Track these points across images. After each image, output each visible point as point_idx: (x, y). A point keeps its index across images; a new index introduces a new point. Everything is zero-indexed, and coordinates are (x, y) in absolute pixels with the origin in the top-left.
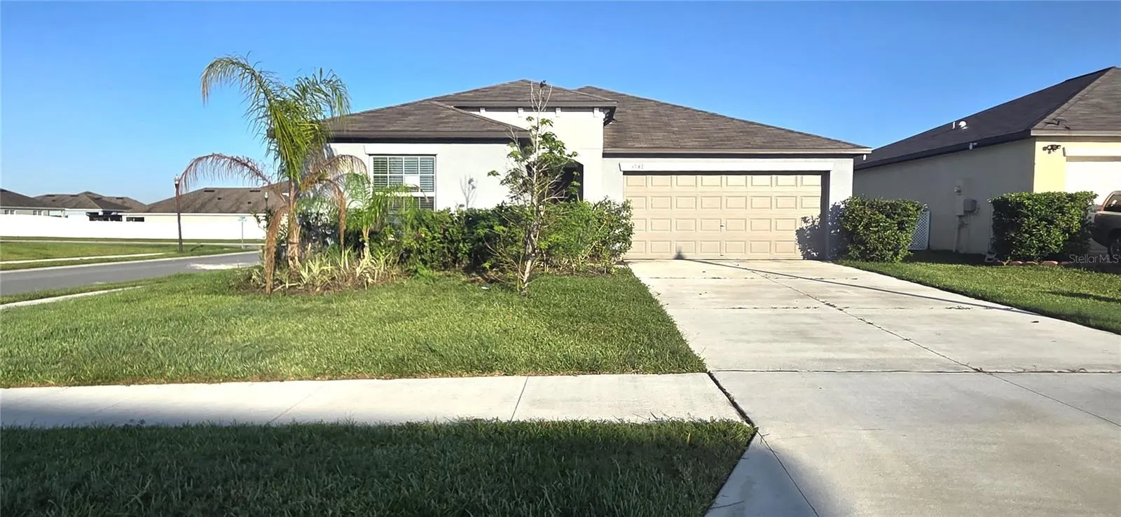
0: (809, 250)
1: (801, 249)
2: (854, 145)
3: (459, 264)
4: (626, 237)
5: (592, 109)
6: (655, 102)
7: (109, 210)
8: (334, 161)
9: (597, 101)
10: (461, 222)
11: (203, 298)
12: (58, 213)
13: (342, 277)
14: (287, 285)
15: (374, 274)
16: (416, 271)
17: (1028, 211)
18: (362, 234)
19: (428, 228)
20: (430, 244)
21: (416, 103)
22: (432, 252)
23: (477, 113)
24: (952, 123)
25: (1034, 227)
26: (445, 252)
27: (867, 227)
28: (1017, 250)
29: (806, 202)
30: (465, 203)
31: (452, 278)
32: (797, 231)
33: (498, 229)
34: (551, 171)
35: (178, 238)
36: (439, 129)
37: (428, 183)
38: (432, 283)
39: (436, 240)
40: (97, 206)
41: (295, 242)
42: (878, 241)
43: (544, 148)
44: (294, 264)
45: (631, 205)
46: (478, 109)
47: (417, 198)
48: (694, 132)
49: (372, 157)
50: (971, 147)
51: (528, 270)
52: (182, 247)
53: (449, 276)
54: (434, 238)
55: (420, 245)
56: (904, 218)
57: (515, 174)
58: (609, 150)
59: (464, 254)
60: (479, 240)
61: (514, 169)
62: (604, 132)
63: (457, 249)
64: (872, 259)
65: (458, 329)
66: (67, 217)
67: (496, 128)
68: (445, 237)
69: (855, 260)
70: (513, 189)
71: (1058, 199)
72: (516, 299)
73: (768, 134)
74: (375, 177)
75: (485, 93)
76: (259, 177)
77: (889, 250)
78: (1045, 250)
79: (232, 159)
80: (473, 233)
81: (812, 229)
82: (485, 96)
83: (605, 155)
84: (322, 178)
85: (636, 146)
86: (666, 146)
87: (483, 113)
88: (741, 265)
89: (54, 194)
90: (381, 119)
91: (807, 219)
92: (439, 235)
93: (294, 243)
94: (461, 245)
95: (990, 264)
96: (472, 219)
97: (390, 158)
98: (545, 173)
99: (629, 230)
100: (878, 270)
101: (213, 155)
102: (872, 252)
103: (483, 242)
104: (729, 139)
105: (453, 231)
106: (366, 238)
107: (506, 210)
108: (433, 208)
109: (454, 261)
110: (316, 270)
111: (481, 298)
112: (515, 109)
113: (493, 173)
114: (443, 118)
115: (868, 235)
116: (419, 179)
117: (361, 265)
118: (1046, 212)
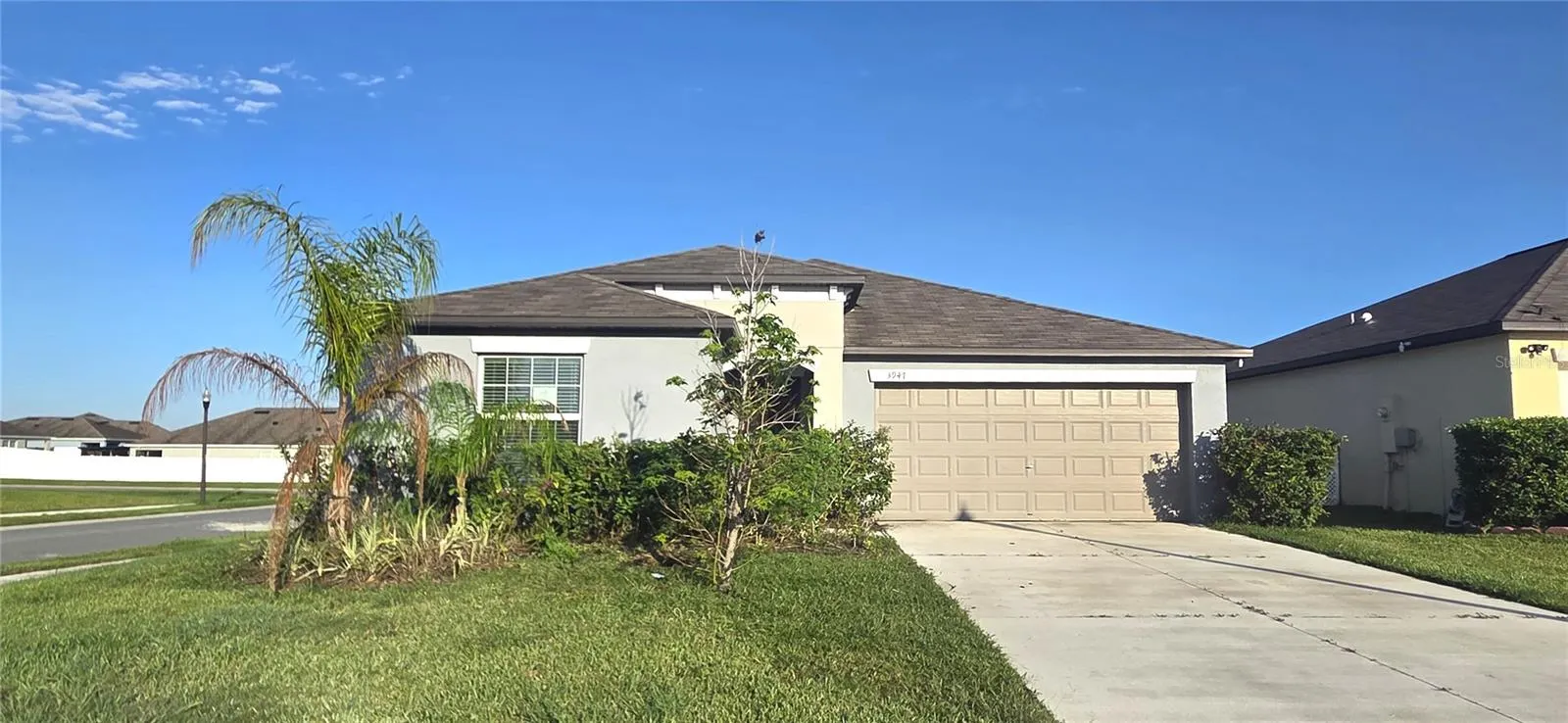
0: (1165, 507)
1: (1154, 505)
2: (1224, 344)
3: (616, 531)
4: (881, 485)
5: (826, 287)
6: (915, 280)
7: (113, 439)
8: (416, 363)
9: (834, 275)
10: (621, 462)
11: (166, 597)
12: (40, 444)
13: (414, 558)
14: (320, 570)
15: (470, 550)
16: (543, 544)
17: (1515, 446)
18: (456, 483)
19: (566, 472)
20: (569, 498)
21: (557, 276)
22: (572, 511)
23: (651, 292)
24: (1350, 314)
25: (1528, 472)
26: (593, 512)
27: (1259, 471)
28: (1503, 509)
29: (1157, 430)
30: (627, 431)
31: (603, 557)
32: (1145, 476)
33: (682, 475)
34: (771, 378)
35: (200, 481)
36: (588, 314)
37: (570, 398)
38: (568, 566)
39: (579, 491)
40: (98, 432)
41: (342, 495)
42: (1278, 493)
43: (759, 341)
44: (336, 532)
45: (889, 435)
46: (652, 286)
47: (553, 422)
48: (979, 324)
49: (482, 358)
50: (1401, 348)
51: (732, 546)
52: (204, 495)
53: (599, 552)
54: (575, 489)
55: (552, 500)
56: (1315, 457)
57: (711, 383)
58: (853, 350)
59: (625, 515)
60: (650, 491)
61: (711, 375)
62: (845, 323)
63: (613, 506)
64: (1269, 521)
65: (606, 665)
66: (52, 449)
67: (678, 313)
68: (594, 488)
69: (1244, 523)
70: (707, 408)
71: (1561, 428)
72: (712, 599)
73: (1091, 327)
74: (485, 389)
75: (663, 263)
76: (290, 388)
77: (1295, 507)
78: (1549, 508)
79: (246, 358)
80: (640, 481)
81: (1168, 472)
82: (664, 267)
83: (847, 358)
84: (391, 389)
85: (895, 343)
86: (939, 343)
87: (660, 291)
88: (1067, 531)
89: (37, 416)
90: (500, 298)
91: (1159, 457)
92: (585, 484)
93: (339, 498)
94: (619, 500)
95: (1460, 530)
96: (639, 457)
97: (510, 359)
98: (761, 381)
99: (886, 474)
100: (1289, 540)
101: (214, 351)
102: (1269, 510)
103: (656, 496)
104: (1033, 334)
105: (606, 477)
106: (461, 488)
107: (695, 443)
108: (577, 438)
109: (608, 527)
110: (370, 546)
111: (651, 598)
112: (710, 287)
113: (676, 381)
114: (596, 298)
115: (1263, 483)
116: (556, 390)
117: (448, 536)
118: (1545, 448)
